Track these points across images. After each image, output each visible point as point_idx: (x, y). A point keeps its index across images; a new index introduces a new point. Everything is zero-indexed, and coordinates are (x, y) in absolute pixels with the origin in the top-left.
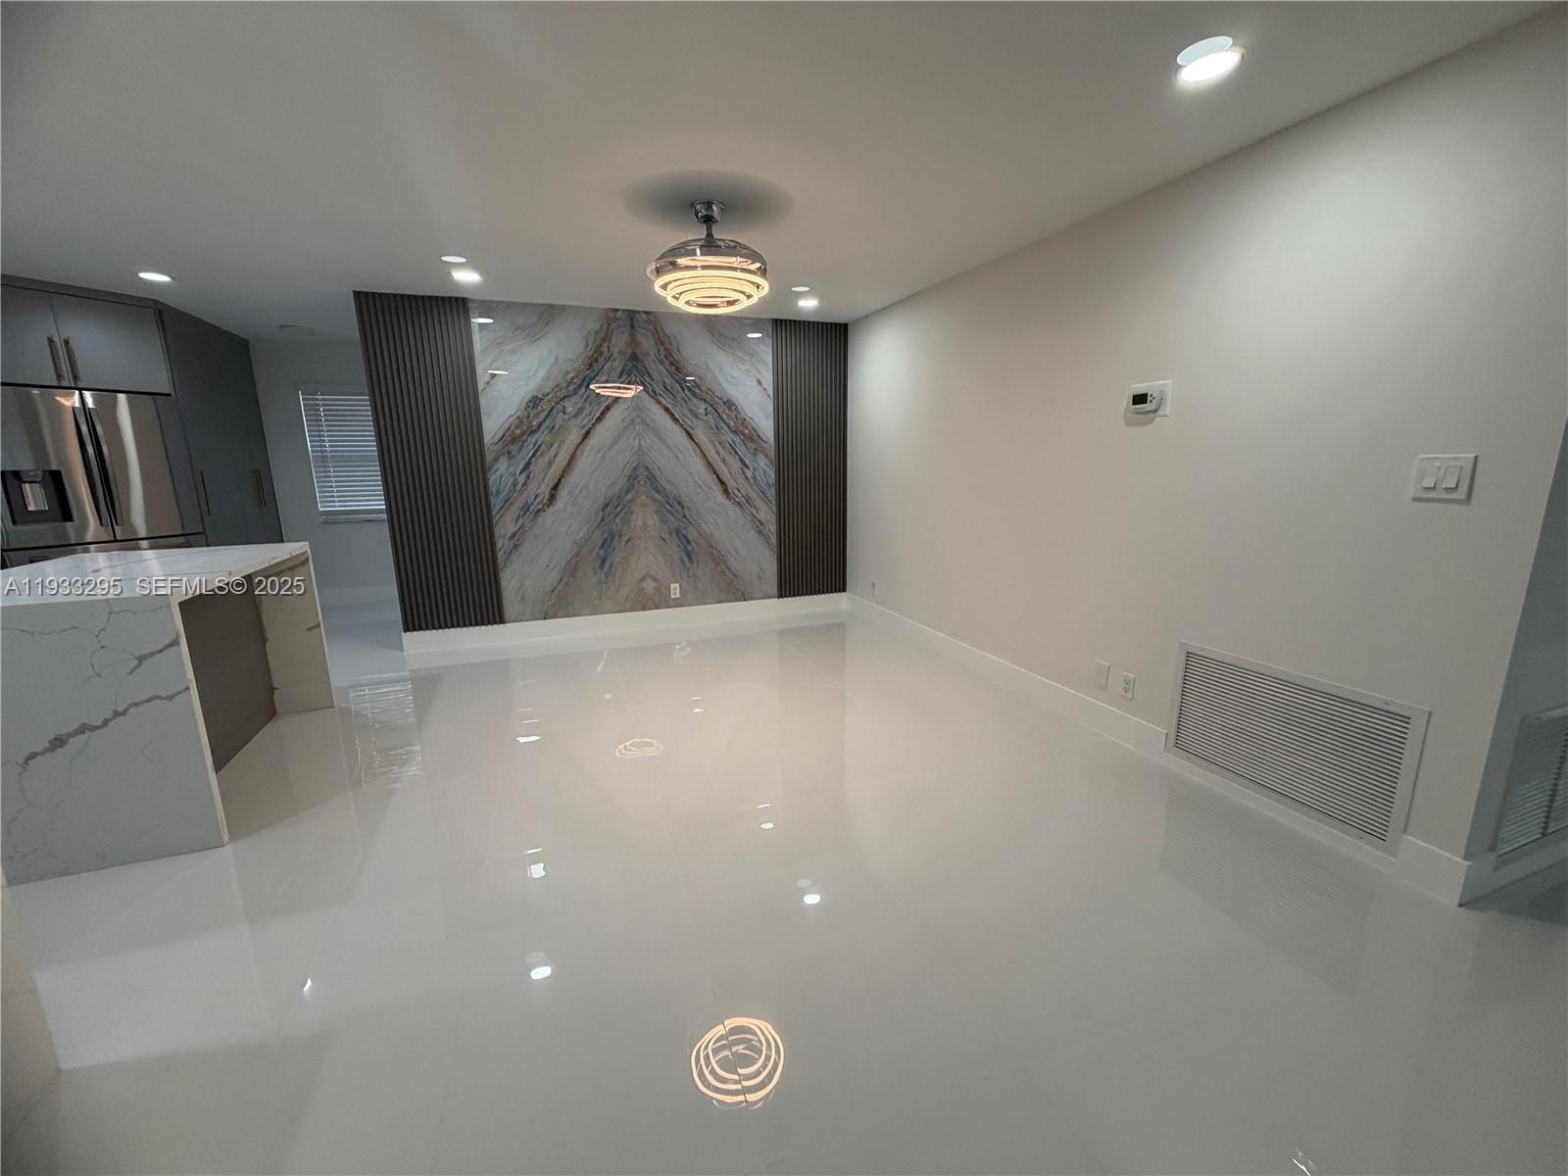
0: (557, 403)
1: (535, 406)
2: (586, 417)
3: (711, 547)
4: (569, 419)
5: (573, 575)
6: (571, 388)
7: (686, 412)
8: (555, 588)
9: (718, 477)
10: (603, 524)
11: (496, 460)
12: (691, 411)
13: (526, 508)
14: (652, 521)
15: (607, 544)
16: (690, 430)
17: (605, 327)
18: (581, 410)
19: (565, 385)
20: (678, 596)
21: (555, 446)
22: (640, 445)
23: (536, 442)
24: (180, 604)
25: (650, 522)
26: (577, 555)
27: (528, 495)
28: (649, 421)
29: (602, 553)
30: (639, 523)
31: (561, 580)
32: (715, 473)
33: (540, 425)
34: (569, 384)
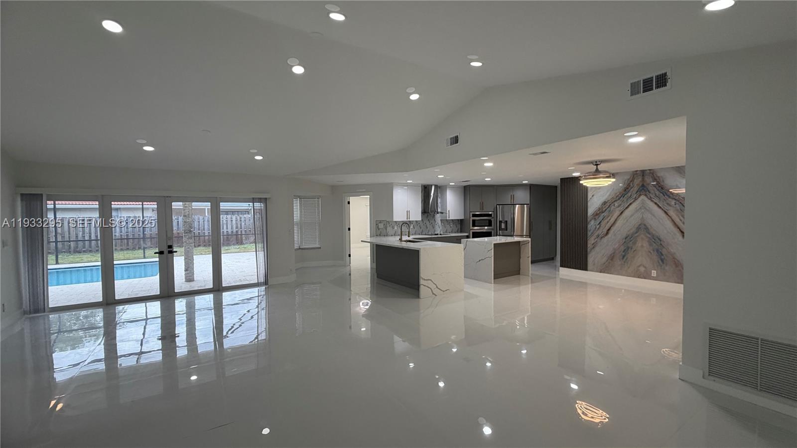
0: (612, 203)
1: (605, 204)
3: (674, 258)
4: (616, 208)
5: (612, 260)
7: (666, 204)
8: (605, 263)
9: (680, 230)
10: (625, 243)
11: (590, 221)
12: (668, 204)
13: (598, 236)
14: (646, 244)
15: (626, 250)
16: (666, 211)
17: (632, 178)
18: (621, 205)
19: (615, 197)
20: (655, 275)
21: (610, 217)
22: (643, 216)
23: (604, 215)
24: (494, 244)
25: (645, 245)
26: (614, 253)
27: (599, 232)
28: (647, 208)
29: (623, 254)
30: (640, 245)
31: (607, 261)
32: (679, 228)
33: (606, 210)
34: (617, 197)
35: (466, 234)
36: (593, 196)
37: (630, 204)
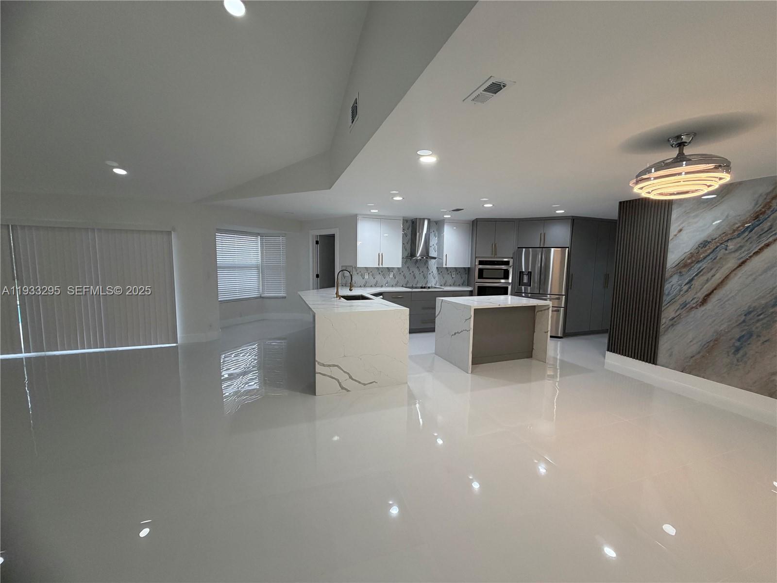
0: (722, 244)
1: (705, 246)
2: (745, 251)
4: (730, 253)
5: (710, 352)
6: (736, 233)
8: (694, 356)
10: (744, 324)
11: (671, 276)
13: (684, 305)
15: (745, 339)
18: (741, 247)
19: (731, 232)
21: (714, 270)
23: (700, 268)
24: (475, 309)
26: (716, 340)
27: (688, 298)
29: (738, 344)
31: (699, 353)
33: (705, 258)
34: (734, 231)
35: (470, 289)
36: (680, 230)
37: (768, 245)
